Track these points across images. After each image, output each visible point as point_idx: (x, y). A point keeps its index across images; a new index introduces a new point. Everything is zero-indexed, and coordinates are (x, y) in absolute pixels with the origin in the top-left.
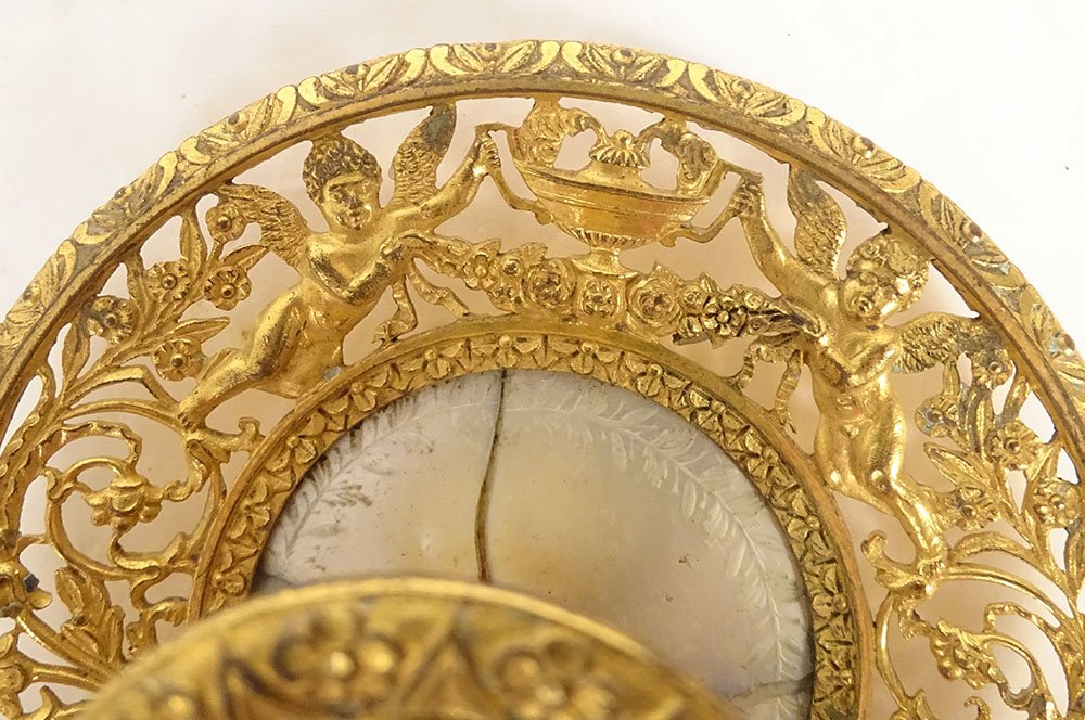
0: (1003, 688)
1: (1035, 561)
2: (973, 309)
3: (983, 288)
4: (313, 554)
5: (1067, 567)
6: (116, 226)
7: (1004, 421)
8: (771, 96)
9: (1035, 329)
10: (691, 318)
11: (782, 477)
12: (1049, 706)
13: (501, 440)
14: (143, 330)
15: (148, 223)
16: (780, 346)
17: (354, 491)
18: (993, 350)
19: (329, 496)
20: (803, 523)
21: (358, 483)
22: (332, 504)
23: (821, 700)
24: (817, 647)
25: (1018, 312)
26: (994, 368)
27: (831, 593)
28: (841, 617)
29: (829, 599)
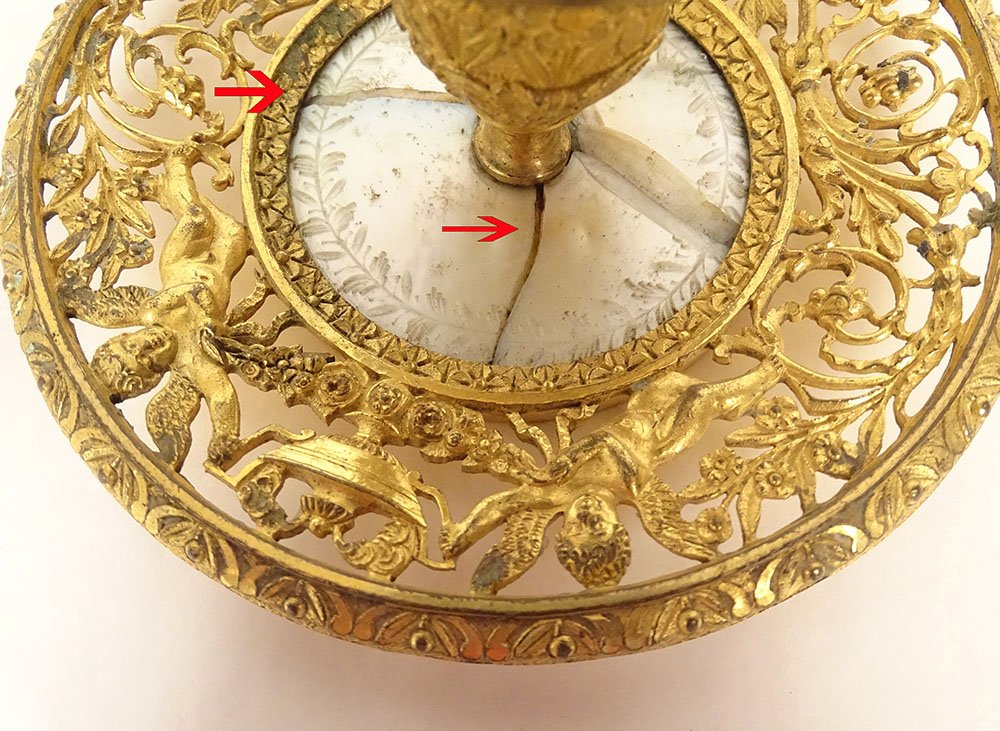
0: (159, 61)
1: (102, 136)
2: (72, 325)
3: (52, 332)
4: (682, 252)
5: (78, 128)
6: (821, 538)
7: (81, 234)
8: (172, 539)
9: (27, 295)
10: (309, 369)
12: (129, 41)
13: (505, 312)
14: (805, 441)
15: (787, 532)
16: (243, 334)
17: (638, 293)
18: (67, 286)
19: (662, 294)
20: (274, 205)
21: (635, 301)
22: (659, 287)
23: (301, 87)
24: (292, 121)
25: (34, 311)
26: (72, 273)
27: (268, 153)
28: (266, 136)
29: (271, 150)
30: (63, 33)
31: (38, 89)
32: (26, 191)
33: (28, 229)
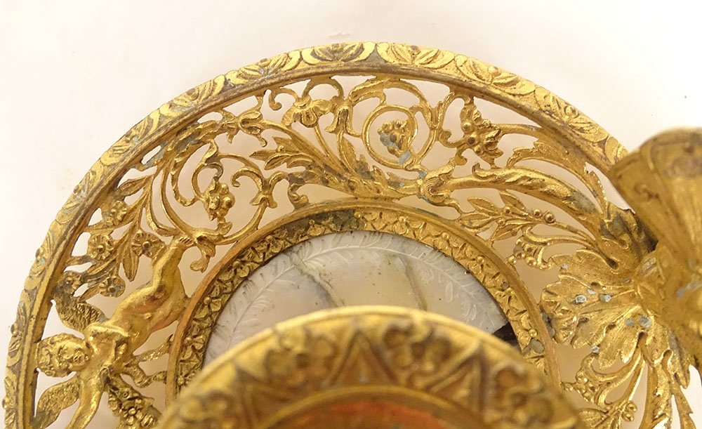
0: (216, 178)
1: (149, 202)
3: (33, 314)
5: (140, 189)
7: (92, 260)
11: (195, 330)
12: (208, 156)
18: (62, 287)
20: (211, 305)
23: (289, 242)
24: (266, 259)
26: (69, 281)
27: (235, 271)
28: (243, 259)
29: (238, 270)
30: (175, 124)
31: (133, 153)
32: (80, 217)
33: (64, 242)
